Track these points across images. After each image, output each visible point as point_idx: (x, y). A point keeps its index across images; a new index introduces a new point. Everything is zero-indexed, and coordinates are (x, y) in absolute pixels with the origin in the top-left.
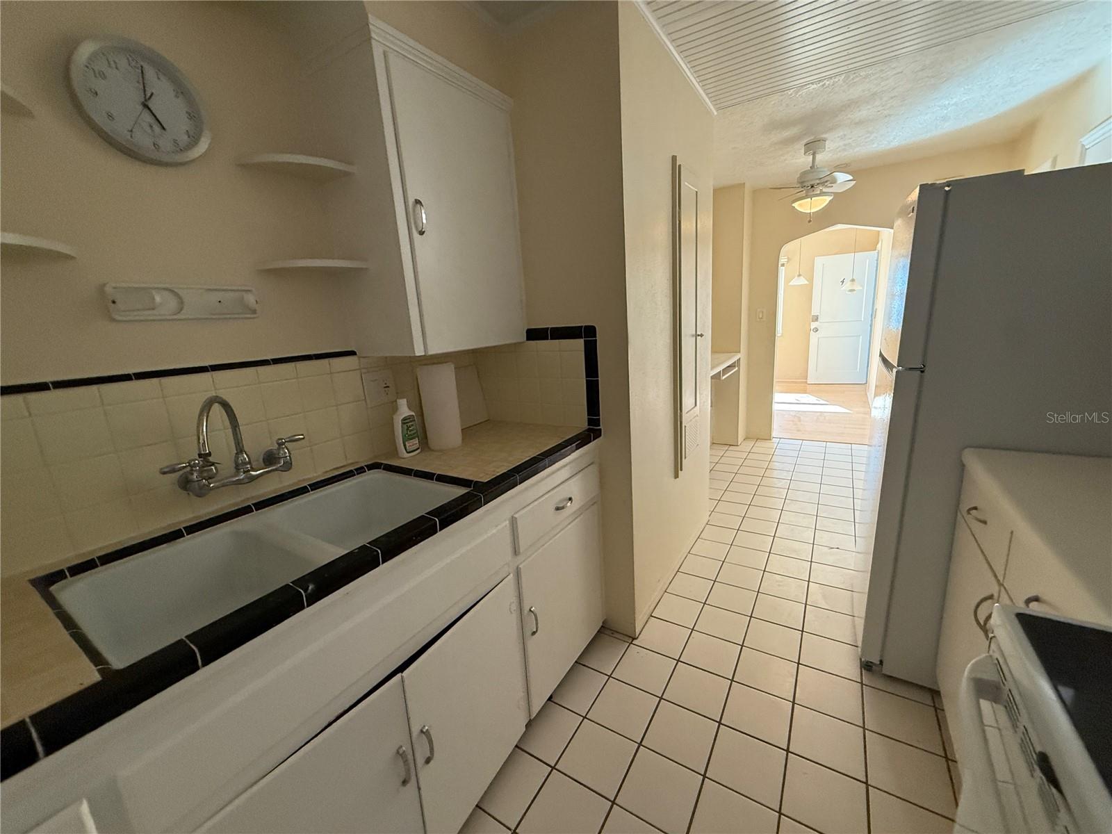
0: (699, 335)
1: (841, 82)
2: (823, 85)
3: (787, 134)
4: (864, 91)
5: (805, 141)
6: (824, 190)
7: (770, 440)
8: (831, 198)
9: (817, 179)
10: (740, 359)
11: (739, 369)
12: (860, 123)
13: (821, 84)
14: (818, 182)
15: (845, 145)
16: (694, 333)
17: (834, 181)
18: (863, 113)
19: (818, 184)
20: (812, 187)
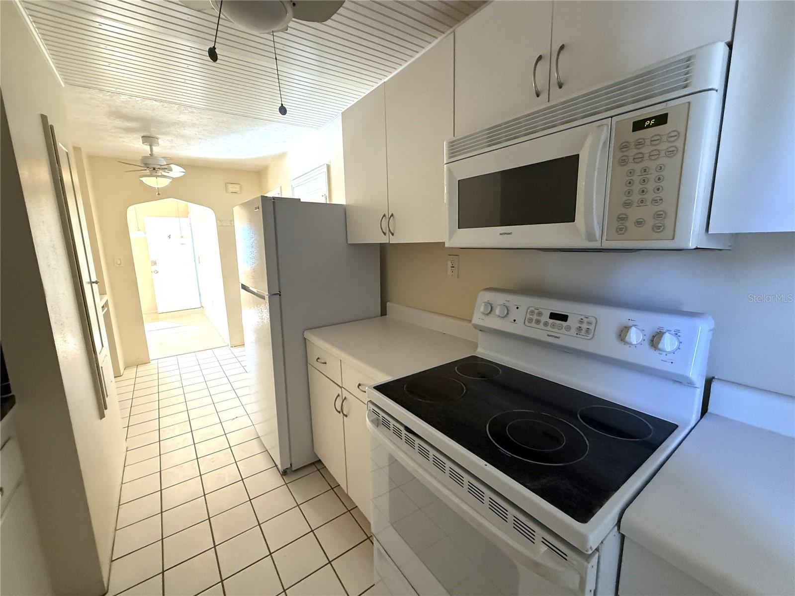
0: (93, 282)
1: (175, 109)
2: (163, 105)
3: (128, 124)
4: (188, 119)
5: (143, 134)
6: (164, 174)
7: (150, 363)
8: (171, 180)
9: (159, 165)
10: (107, 300)
11: (108, 309)
12: (183, 137)
13: (162, 104)
14: (159, 167)
15: (172, 146)
16: (89, 280)
17: (171, 170)
18: (186, 131)
19: (159, 168)
20: (154, 169)
